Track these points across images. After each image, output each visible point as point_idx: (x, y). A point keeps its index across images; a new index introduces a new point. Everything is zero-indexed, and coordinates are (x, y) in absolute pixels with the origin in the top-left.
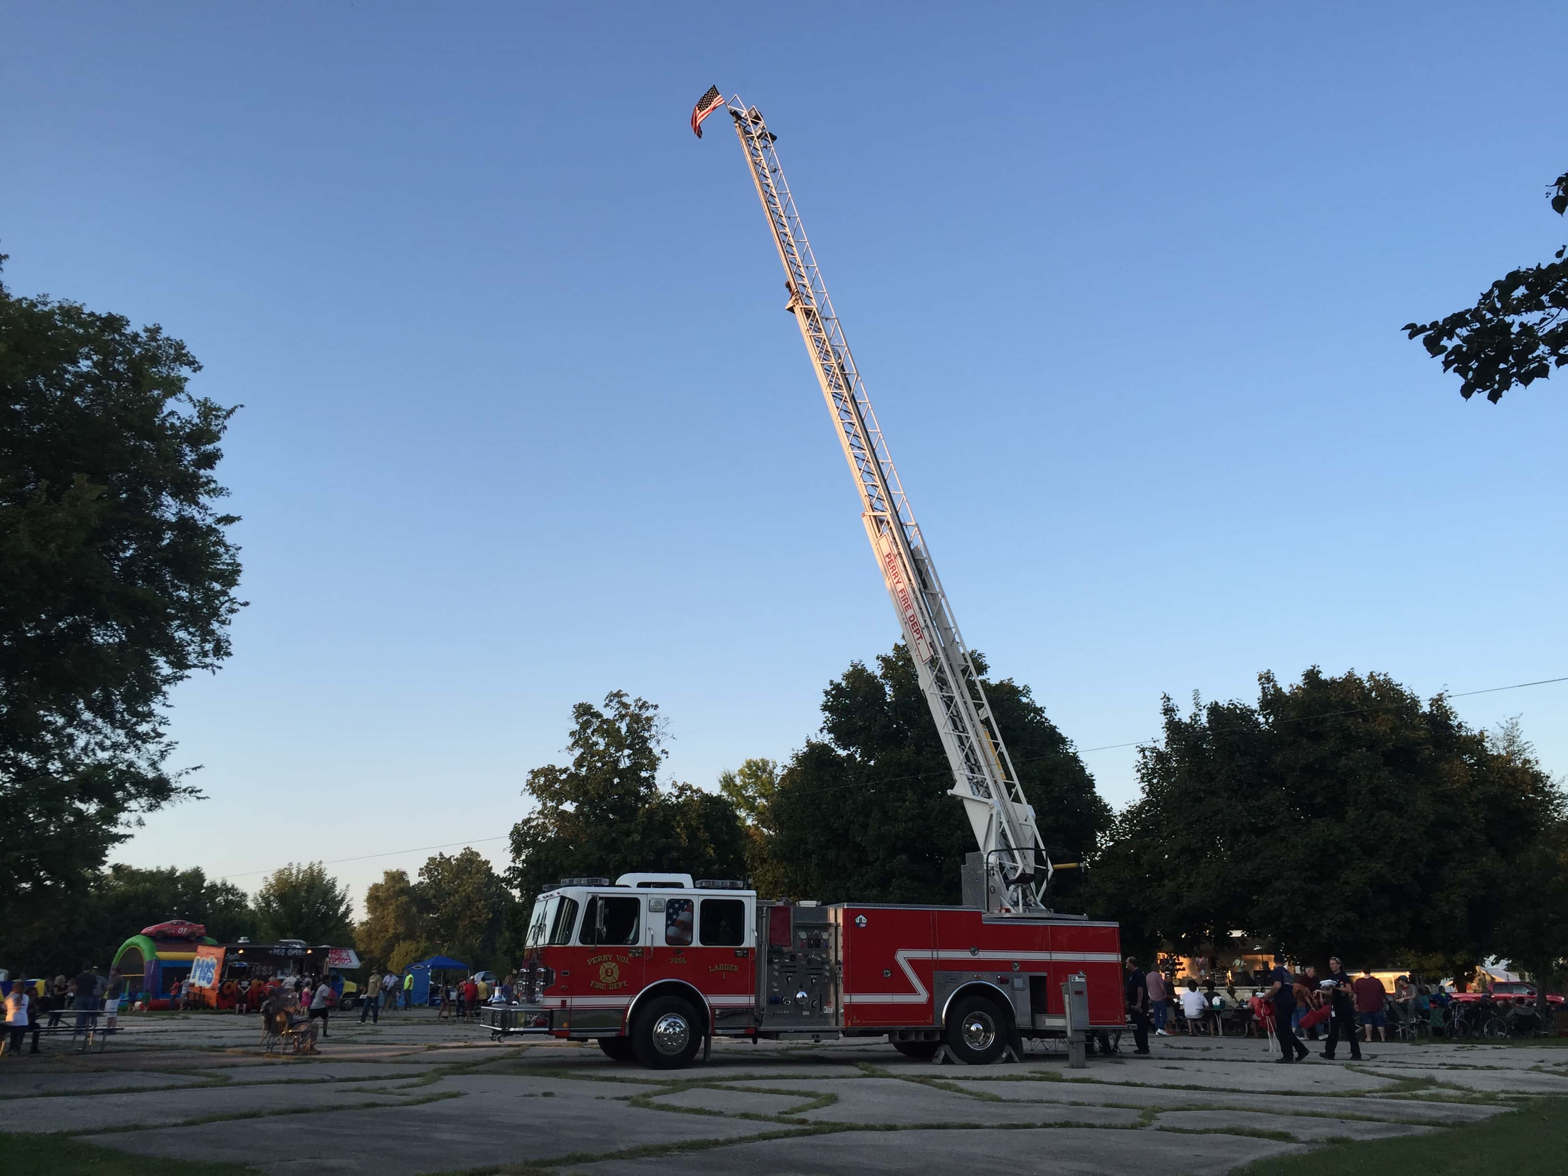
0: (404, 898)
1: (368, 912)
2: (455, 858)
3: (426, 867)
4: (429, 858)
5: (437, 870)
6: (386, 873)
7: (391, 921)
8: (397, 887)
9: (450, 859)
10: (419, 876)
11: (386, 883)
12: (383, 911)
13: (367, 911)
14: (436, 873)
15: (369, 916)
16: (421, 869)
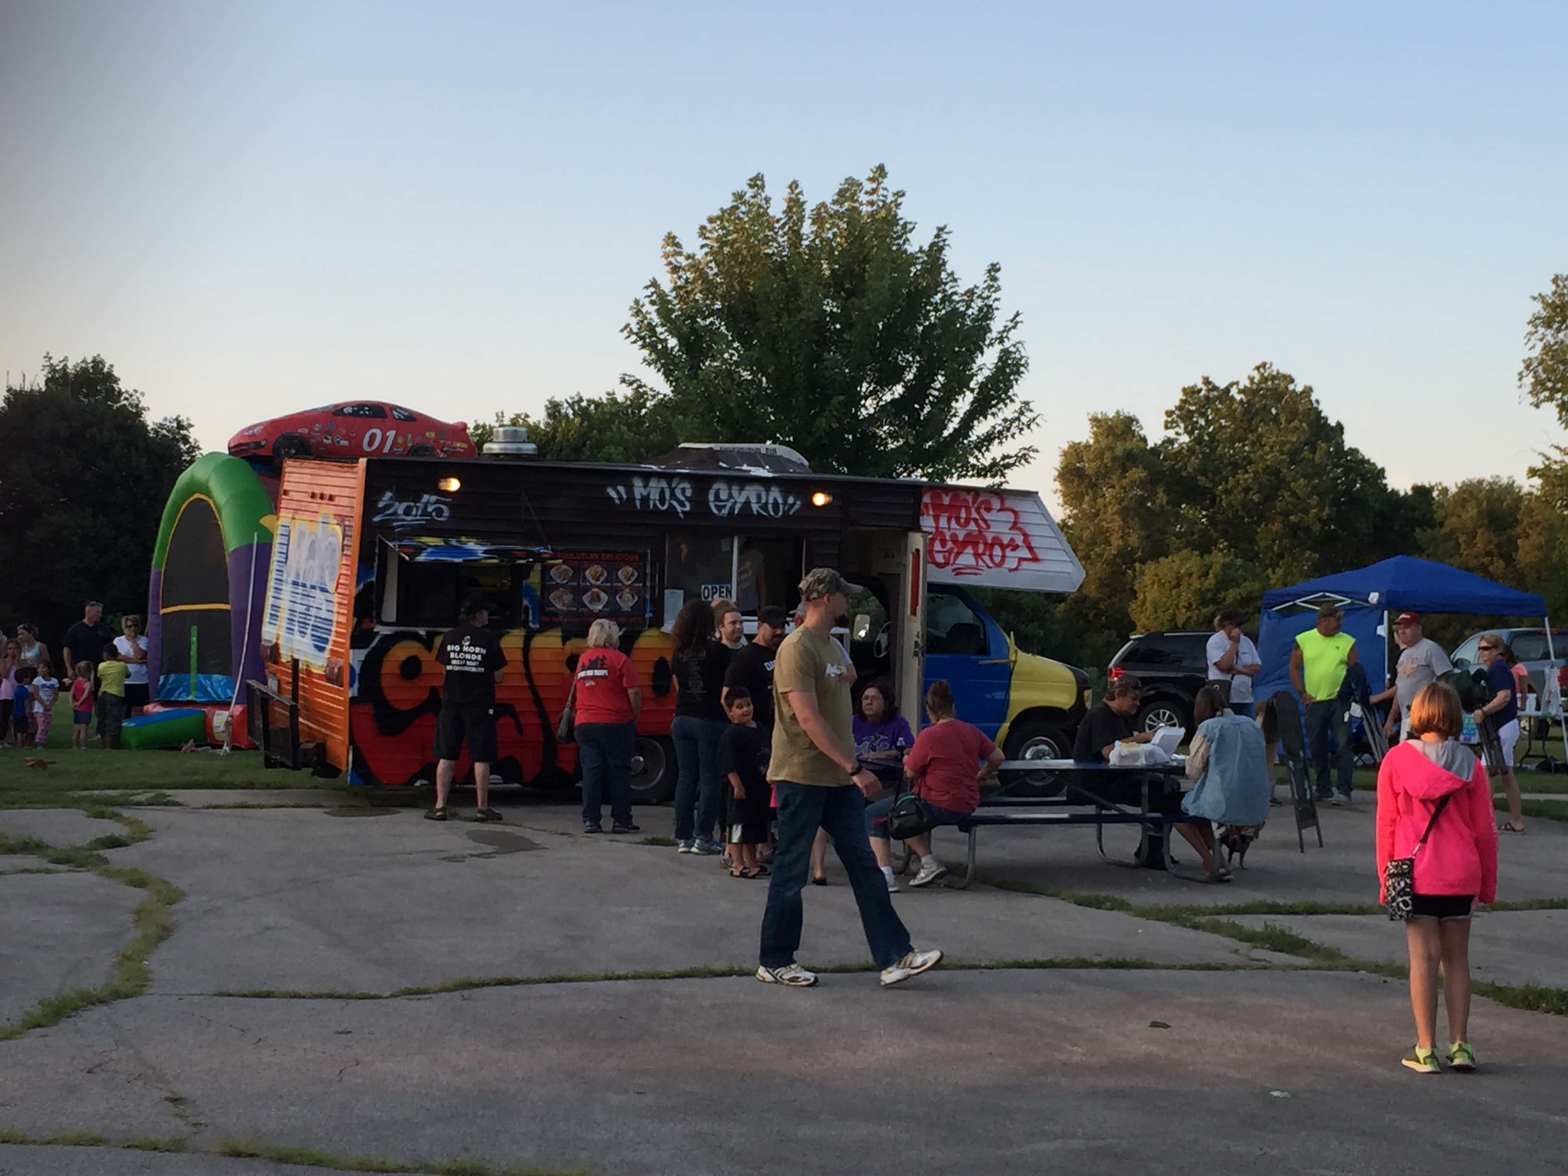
0: (1137, 473)
1: (1065, 503)
2: (1241, 387)
3: (1180, 408)
4: (1184, 390)
5: (1203, 415)
6: (1096, 421)
7: (1113, 521)
8: (1119, 450)
9: (1227, 390)
10: (1167, 428)
11: (1097, 441)
12: (1094, 500)
13: (1061, 501)
14: (1202, 422)
15: (1068, 512)
16: (1169, 413)
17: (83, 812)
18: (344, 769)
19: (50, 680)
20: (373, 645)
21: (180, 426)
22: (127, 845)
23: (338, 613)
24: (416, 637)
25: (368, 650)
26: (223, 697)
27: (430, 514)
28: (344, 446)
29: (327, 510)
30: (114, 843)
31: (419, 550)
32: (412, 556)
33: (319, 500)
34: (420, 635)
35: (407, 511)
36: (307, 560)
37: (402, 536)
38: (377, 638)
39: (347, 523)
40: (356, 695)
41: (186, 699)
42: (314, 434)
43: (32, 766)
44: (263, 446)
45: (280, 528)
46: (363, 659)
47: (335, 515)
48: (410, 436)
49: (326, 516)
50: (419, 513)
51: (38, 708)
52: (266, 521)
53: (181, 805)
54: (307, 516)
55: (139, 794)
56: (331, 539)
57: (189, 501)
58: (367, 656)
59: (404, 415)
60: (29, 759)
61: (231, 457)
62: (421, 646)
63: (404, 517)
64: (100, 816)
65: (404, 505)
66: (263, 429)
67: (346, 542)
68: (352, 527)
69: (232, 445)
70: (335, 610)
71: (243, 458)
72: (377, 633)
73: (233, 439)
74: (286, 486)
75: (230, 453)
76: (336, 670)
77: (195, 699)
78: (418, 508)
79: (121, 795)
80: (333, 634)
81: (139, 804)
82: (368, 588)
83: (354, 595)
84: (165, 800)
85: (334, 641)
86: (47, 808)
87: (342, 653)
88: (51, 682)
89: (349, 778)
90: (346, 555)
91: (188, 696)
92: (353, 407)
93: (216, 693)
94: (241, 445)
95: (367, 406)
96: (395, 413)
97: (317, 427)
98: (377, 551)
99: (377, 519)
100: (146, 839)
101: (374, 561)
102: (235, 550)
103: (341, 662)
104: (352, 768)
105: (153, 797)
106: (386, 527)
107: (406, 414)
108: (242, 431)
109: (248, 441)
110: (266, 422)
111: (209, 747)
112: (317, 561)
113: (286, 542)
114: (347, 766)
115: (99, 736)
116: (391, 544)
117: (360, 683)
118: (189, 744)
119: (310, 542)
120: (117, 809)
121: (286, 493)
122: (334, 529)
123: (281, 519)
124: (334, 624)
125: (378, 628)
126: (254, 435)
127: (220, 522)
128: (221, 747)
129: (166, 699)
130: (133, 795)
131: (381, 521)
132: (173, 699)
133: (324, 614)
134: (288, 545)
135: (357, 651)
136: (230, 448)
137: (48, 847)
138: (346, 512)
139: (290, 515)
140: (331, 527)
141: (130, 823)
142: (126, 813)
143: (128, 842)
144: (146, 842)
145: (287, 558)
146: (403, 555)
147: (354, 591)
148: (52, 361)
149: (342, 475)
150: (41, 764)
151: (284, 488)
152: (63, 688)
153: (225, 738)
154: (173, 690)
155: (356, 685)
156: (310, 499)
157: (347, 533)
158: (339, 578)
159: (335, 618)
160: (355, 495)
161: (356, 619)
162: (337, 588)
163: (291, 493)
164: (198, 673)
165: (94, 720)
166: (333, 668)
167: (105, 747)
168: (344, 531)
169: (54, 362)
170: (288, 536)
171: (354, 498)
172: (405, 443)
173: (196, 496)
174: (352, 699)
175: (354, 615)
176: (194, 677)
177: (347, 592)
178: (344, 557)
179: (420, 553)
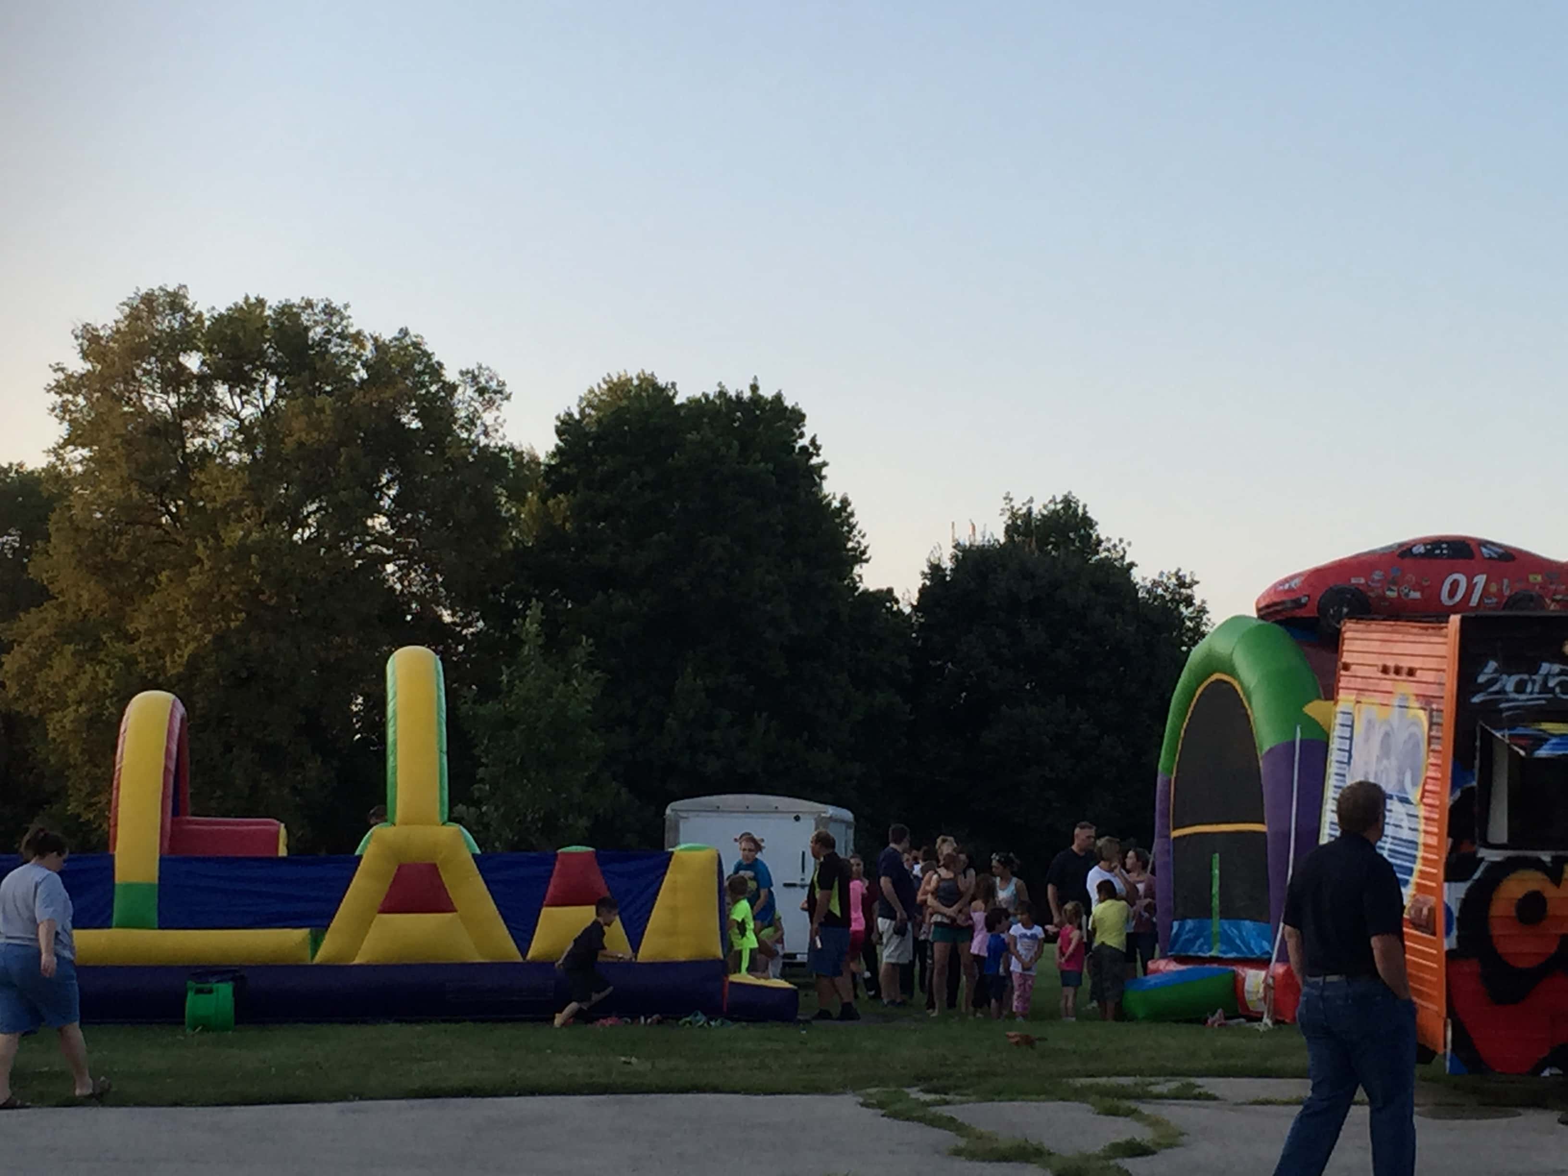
17: (1088, 1106)
18: (1441, 1052)
19: (1030, 928)
20: (1476, 876)
21: (1182, 584)
22: (1153, 1153)
23: (1426, 832)
24: (1538, 864)
25: (1468, 884)
26: (1258, 952)
27: (1552, 690)
28: (1415, 600)
29: (1406, 688)
30: (1136, 1150)
31: (1540, 740)
32: (1530, 750)
33: (1392, 676)
34: (1543, 862)
35: (1520, 688)
36: (1379, 759)
37: (1512, 723)
38: (1482, 868)
39: (1434, 706)
40: (1454, 946)
41: (1208, 955)
42: (1373, 585)
43: (1017, 1043)
44: (1305, 605)
45: (1339, 716)
46: (1462, 896)
47: (1417, 695)
48: (1506, 581)
49: (1405, 697)
50: (1537, 689)
51: (1015, 967)
52: (1315, 709)
53: (1215, 1098)
54: (1378, 698)
55: (1158, 1084)
56: (1414, 729)
57: (1206, 683)
58: (1469, 891)
59: (1496, 553)
60: (1012, 1034)
61: (1261, 622)
62: (1545, 877)
63: (1516, 696)
64: (1113, 1112)
65: (1515, 678)
66: (1303, 582)
67: (1433, 733)
68: (1441, 711)
69: (1262, 604)
70: (1422, 827)
71: (1277, 622)
72: (1482, 859)
73: (1263, 597)
74: (1346, 658)
75: (1261, 617)
76: (1425, 911)
77: (1221, 955)
78: (1534, 682)
79: (1136, 1084)
80: (1419, 861)
81: (1160, 1097)
82: (1467, 794)
83: (1448, 807)
84: (1197, 1091)
85: (1421, 872)
86: (1044, 1101)
87: (1432, 888)
88: (1033, 931)
89: (1448, 1064)
90: (1433, 751)
91: (1210, 950)
92: (1425, 545)
93: (1248, 946)
94: (1276, 604)
95: (1443, 543)
96: (1484, 550)
97: (1377, 575)
98: (1478, 743)
99: (1476, 699)
100: (1177, 1145)
101: (1475, 758)
102: (1271, 750)
103: (1432, 900)
104: (1453, 1050)
105: (1178, 1088)
106: (1490, 710)
107: (1501, 551)
108: (1275, 587)
109: (1284, 598)
110: (1309, 571)
111: (1242, 1020)
112: (1393, 758)
113: (1348, 735)
114: (1445, 1046)
115: (1095, 1004)
116: (1498, 735)
117: (1458, 929)
118: (1217, 1015)
119: (1382, 735)
120: (1133, 1104)
121: (1346, 667)
122: (1416, 716)
123: (1340, 703)
124: (1421, 848)
125: (1483, 853)
126: (1291, 590)
127: (1249, 712)
128: (1260, 1019)
129: (1183, 954)
130: (1151, 1084)
131: (1482, 703)
132: (1191, 953)
133: (1406, 834)
134: (1351, 739)
135: (1453, 885)
136: (1259, 610)
137: (1050, 1154)
138: (1433, 691)
139: (1353, 698)
140: (1412, 711)
141: (1154, 1123)
142: (1146, 1109)
143: (1153, 1148)
144: (1176, 1150)
145: (1350, 757)
146: (1516, 748)
147: (1448, 801)
148: (1013, 503)
149: (1425, 639)
150: (1028, 1041)
151: (1343, 660)
152: (1050, 938)
153: (1263, 1008)
154: (1191, 942)
155: (1455, 933)
156: (1380, 675)
157: (1435, 720)
158: (1425, 784)
159: (1421, 839)
160: (1445, 667)
161: (1450, 840)
162: (1423, 797)
163: (1353, 667)
164: (1221, 918)
165: (1087, 983)
166: (1421, 910)
167: (1104, 1018)
168: (1431, 717)
169: (1017, 504)
170: (1352, 727)
171: (1443, 670)
172: (1500, 590)
173: (1217, 676)
174: (1450, 954)
175: (1450, 835)
176: (1217, 924)
177: (1437, 803)
178: (1431, 754)
179: (1541, 745)
